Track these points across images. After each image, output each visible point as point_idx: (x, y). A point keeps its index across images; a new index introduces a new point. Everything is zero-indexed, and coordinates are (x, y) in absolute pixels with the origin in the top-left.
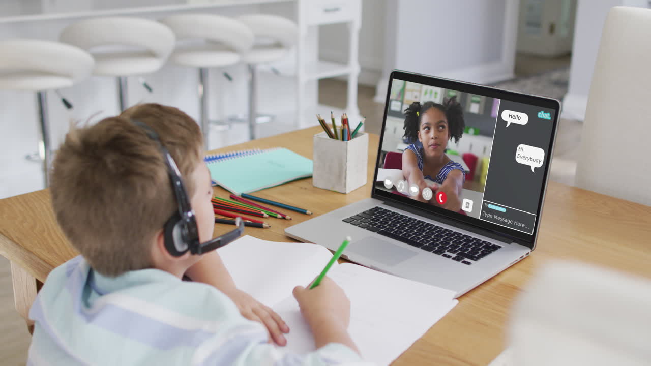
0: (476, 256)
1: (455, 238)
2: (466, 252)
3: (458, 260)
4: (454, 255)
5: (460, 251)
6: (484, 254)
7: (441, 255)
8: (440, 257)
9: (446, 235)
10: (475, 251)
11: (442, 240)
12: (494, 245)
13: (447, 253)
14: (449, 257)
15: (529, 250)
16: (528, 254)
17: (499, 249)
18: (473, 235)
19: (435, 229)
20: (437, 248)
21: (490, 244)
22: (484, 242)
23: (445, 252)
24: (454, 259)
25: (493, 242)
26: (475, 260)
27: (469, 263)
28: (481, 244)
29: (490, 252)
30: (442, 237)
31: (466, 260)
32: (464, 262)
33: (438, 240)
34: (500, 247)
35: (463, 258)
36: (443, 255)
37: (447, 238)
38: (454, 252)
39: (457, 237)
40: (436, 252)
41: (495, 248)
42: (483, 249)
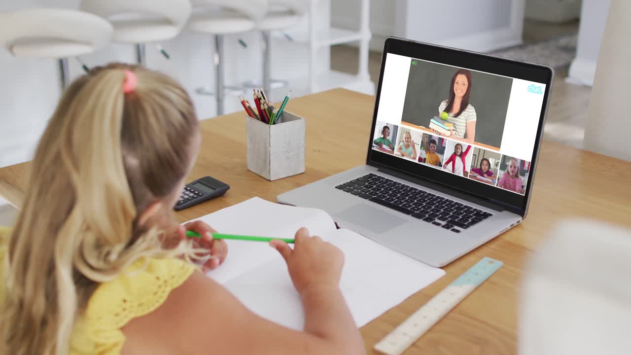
0: (466, 224)
1: (447, 205)
2: (456, 220)
3: (448, 228)
4: (444, 223)
5: (450, 219)
6: (474, 222)
7: (431, 223)
8: (430, 225)
9: (438, 202)
10: (465, 219)
11: (433, 207)
12: (485, 213)
13: (437, 221)
14: (438, 224)
15: (520, 218)
16: (518, 222)
17: (490, 217)
18: (465, 203)
19: (427, 197)
20: (427, 216)
21: (482, 211)
22: (475, 210)
23: (435, 219)
24: (443, 227)
25: (484, 210)
26: (465, 228)
27: (458, 231)
28: (472, 212)
29: (480, 220)
30: (433, 204)
31: (456, 228)
32: (454, 230)
33: (429, 208)
34: (491, 215)
35: (452, 226)
36: (433, 223)
37: (439, 205)
38: (444, 220)
39: (448, 204)
40: (427, 220)
41: (486, 216)
42: (474, 217)
